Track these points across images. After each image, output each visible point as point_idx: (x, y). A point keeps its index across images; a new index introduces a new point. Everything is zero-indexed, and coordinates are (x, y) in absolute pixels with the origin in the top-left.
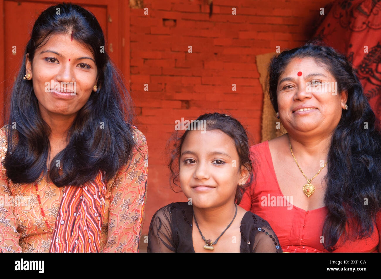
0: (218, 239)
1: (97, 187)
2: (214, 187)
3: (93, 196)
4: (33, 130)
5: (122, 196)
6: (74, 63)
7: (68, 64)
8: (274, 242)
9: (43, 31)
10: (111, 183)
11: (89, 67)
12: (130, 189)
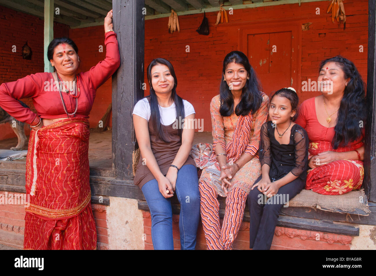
0: (283, 134)
1: (249, 117)
2: (279, 118)
3: (248, 120)
4: (227, 98)
5: (258, 120)
6: (238, 72)
7: (236, 72)
8: (301, 136)
9: (226, 63)
10: (255, 115)
11: (243, 71)
12: (261, 118)
